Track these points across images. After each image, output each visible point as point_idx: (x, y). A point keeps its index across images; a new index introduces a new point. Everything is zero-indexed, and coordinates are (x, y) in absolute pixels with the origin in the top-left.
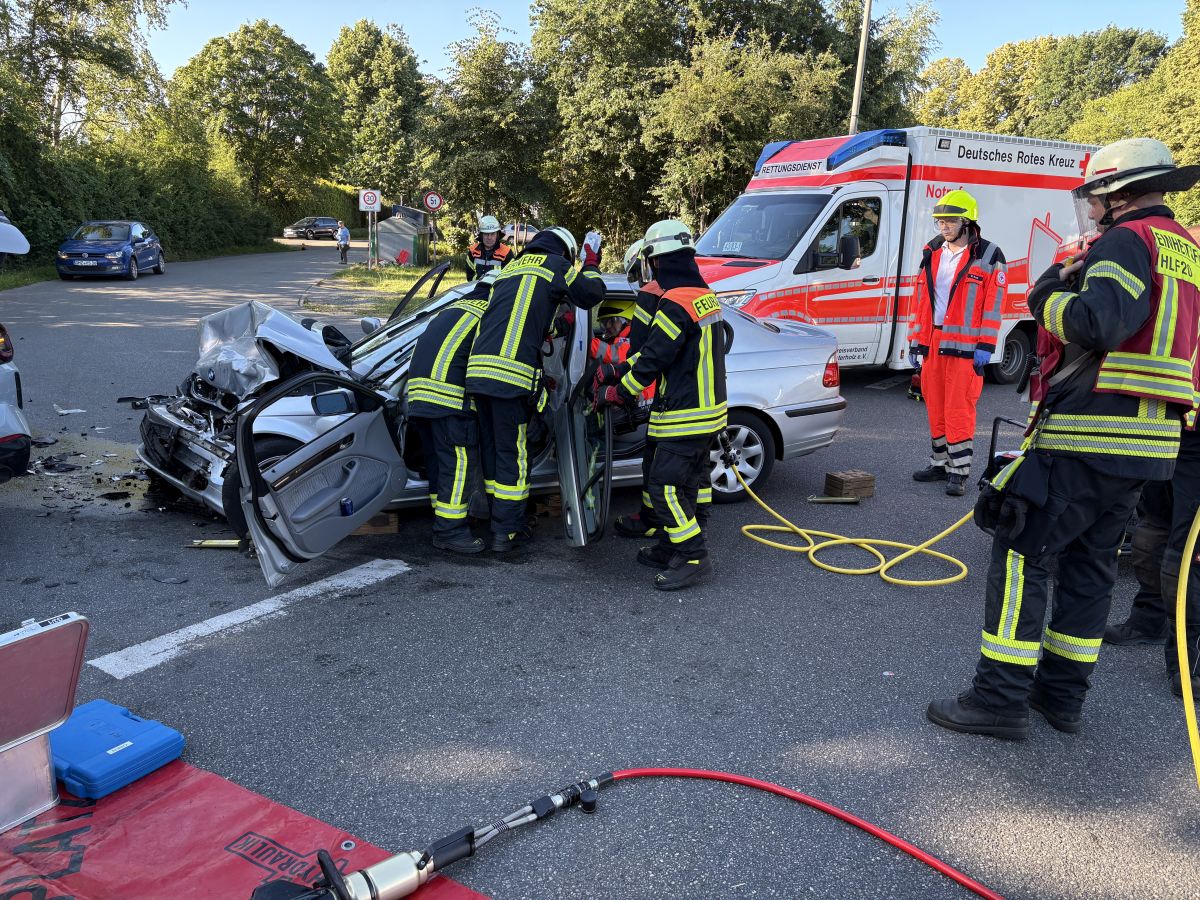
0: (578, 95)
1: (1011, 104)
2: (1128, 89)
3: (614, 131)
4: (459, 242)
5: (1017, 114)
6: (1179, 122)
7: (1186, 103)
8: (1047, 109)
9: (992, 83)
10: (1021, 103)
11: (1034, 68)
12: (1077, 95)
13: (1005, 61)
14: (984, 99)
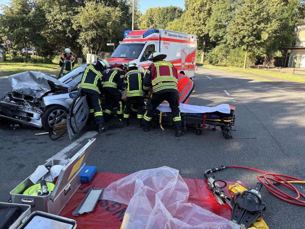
0: (52, 13)
1: (152, 22)
2: (176, 20)
3: (64, 24)
4: (14, 54)
5: (154, 24)
6: (189, 28)
7: (190, 24)
8: (160, 24)
9: (148, 17)
10: (154, 22)
11: (156, 14)
12: (166, 21)
13: (150, 12)
14: (146, 20)
